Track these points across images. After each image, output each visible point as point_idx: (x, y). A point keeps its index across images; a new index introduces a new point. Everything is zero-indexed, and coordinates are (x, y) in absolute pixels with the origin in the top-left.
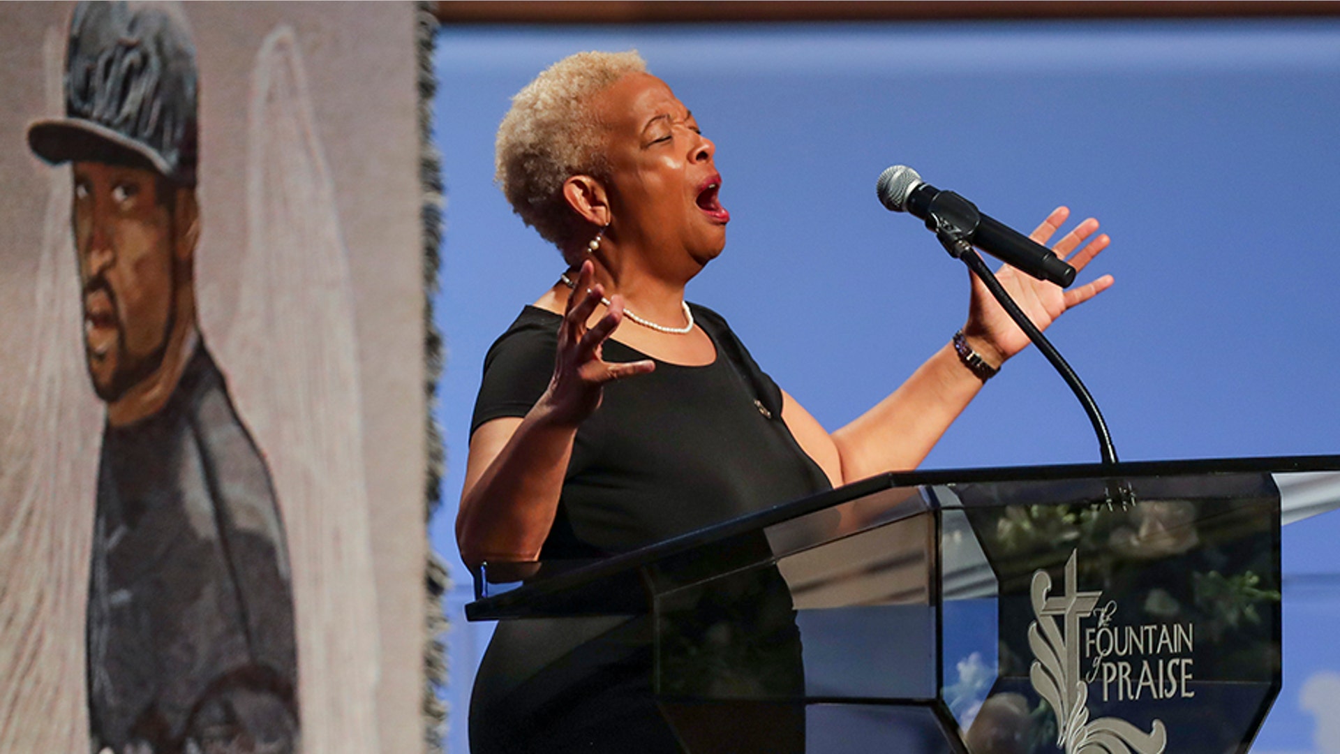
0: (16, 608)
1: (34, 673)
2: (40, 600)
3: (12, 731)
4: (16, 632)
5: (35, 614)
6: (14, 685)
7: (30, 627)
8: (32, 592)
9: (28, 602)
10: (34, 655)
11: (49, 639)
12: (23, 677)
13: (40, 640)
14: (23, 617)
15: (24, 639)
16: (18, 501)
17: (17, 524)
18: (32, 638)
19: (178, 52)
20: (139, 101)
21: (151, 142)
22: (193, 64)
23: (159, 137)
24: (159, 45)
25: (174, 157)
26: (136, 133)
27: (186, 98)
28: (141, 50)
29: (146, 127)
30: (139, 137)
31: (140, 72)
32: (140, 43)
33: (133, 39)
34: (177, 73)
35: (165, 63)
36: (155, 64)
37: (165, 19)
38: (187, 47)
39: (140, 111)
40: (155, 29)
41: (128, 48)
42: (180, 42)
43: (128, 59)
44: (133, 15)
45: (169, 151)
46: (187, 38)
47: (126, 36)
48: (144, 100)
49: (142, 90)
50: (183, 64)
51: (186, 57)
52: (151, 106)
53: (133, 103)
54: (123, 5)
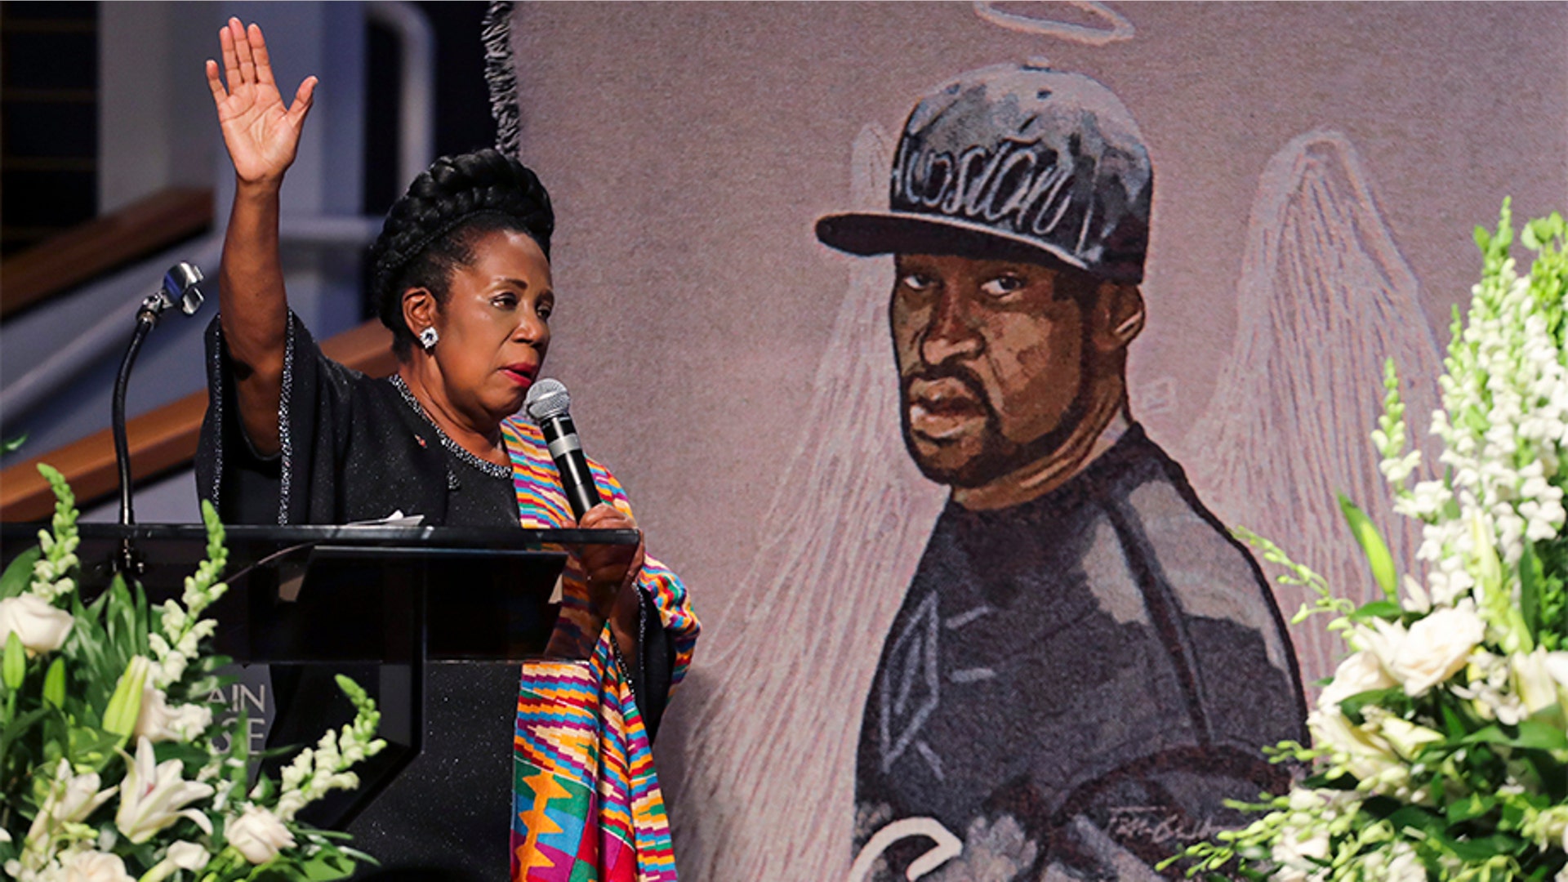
0: (768, 678)
1: (785, 740)
2: (794, 668)
3: (760, 795)
4: (768, 700)
5: (787, 684)
6: (764, 751)
7: (781, 696)
8: (786, 662)
9: (780, 671)
10: (785, 723)
11: (801, 707)
12: (772, 746)
13: (791, 709)
14: (774, 687)
15: (774, 708)
16: (773, 576)
17: (771, 596)
18: (784, 706)
19: (1110, 151)
20: (1033, 197)
21: (1051, 237)
22: (1143, 164)
23: (1066, 234)
24: (1075, 143)
25: (1095, 254)
26: (1026, 228)
27: (1125, 197)
28: (1039, 148)
29: (1044, 223)
30: (1033, 234)
31: (1038, 171)
32: (1038, 141)
33: (1026, 138)
34: (1108, 173)
35: (1083, 163)
36: (1066, 162)
37: (1091, 119)
38: (1129, 147)
39: (1036, 207)
40: (1068, 130)
41: (1016, 146)
42: (1116, 142)
43: (1016, 157)
44: (1029, 116)
45: (1087, 247)
46: (1131, 138)
47: (1012, 134)
48: (1043, 197)
49: (1039, 188)
50: (1122, 163)
51: (1129, 156)
52: (1056, 204)
53: (1024, 198)
54: (1011, 104)
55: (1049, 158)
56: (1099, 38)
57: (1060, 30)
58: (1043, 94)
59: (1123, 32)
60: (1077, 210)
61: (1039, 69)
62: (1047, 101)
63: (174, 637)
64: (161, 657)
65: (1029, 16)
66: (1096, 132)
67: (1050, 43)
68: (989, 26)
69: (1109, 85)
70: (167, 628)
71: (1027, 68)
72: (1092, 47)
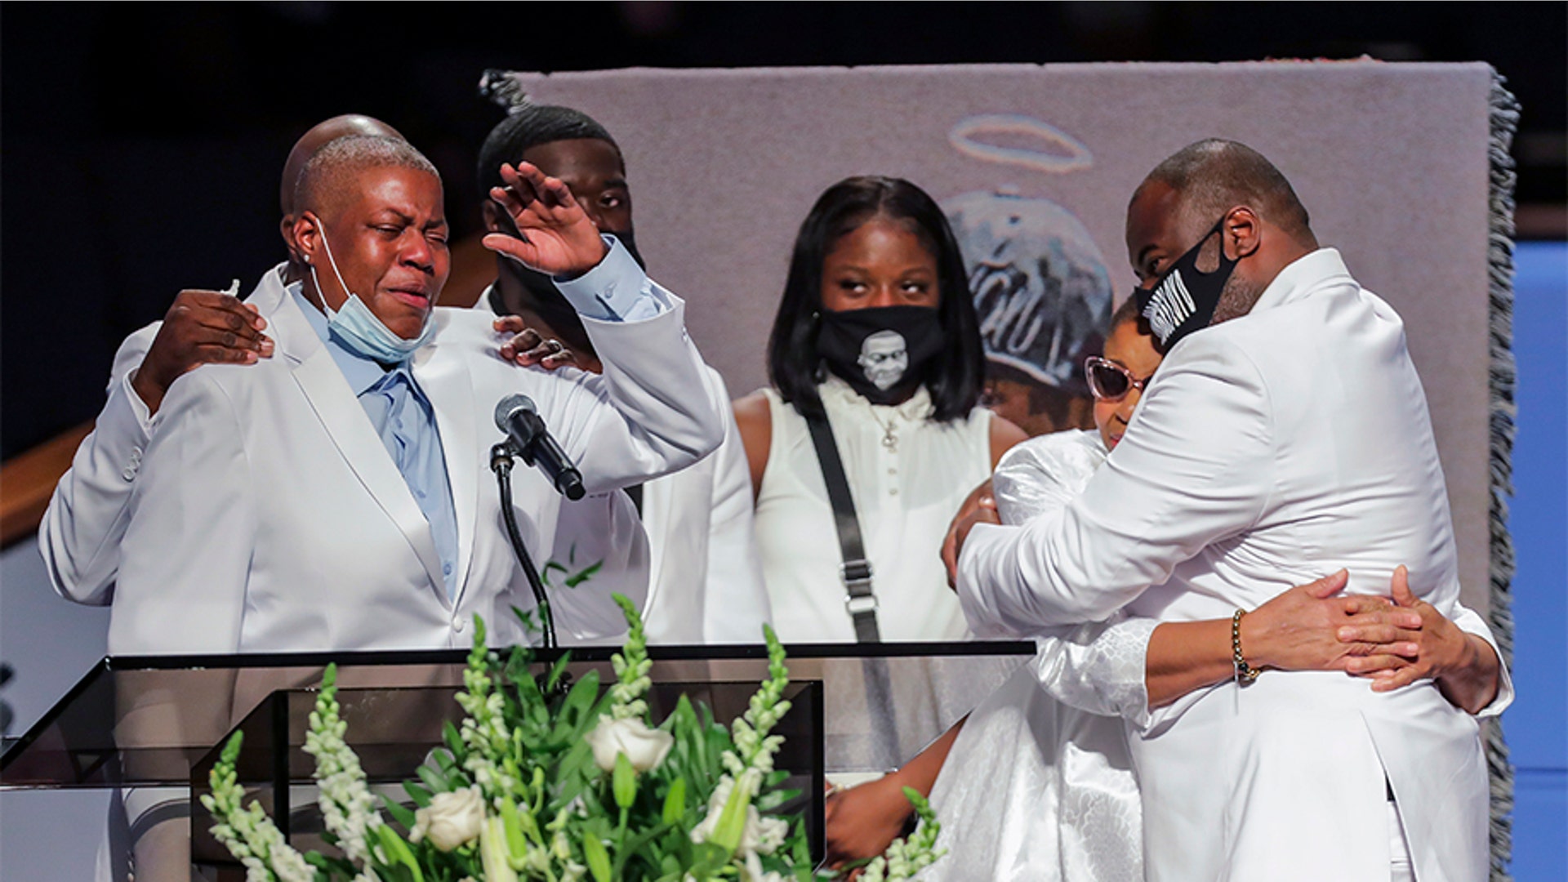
19: (1075, 273)
20: (1007, 319)
21: (1025, 356)
22: (1104, 284)
23: (1038, 351)
24: (1043, 267)
25: (1065, 370)
26: (1002, 348)
27: (1089, 315)
28: (1012, 272)
29: (1019, 342)
30: (1007, 352)
31: (1012, 293)
32: (1011, 265)
33: (1000, 262)
34: (1074, 293)
35: (1052, 284)
36: (1036, 285)
37: (1056, 243)
38: (1091, 269)
39: (1010, 328)
40: (1037, 252)
41: (991, 270)
42: (1081, 265)
43: (991, 281)
44: (1000, 241)
45: (1058, 363)
46: (1093, 261)
47: (989, 260)
48: (1016, 318)
49: (1013, 308)
50: (1086, 284)
51: (1091, 277)
52: (1029, 323)
53: (999, 320)
54: (985, 231)
55: (1020, 281)
56: (1062, 166)
57: (1028, 160)
58: (1014, 220)
59: (1083, 159)
60: (1047, 330)
61: (1008, 196)
62: (1017, 227)
63: (747, 753)
64: (734, 774)
65: (1000, 146)
66: (1062, 255)
67: (1018, 172)
68: (963, 157)
69: (1071, 209)
70: (741, 745)
71: (998, 195)
72: (1056, 176)
